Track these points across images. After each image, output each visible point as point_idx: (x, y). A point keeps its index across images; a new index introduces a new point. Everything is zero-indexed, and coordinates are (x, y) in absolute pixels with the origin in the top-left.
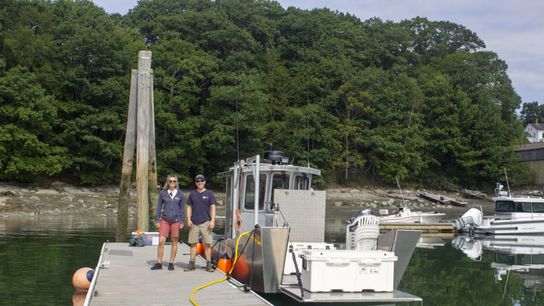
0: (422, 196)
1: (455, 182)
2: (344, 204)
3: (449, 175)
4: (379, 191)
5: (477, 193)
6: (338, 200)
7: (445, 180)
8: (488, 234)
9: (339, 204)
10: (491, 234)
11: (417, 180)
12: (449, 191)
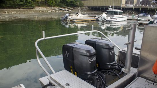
0: (59, 9)
1: (66, 5)
2: (42, 11)
3: (64, 4)
4: (48, 8)
5: (71, 8)
6: (40, 10)
7: (63, 5)
8: (109, 22)
9: (41, 11)
10: (110, 22)
11: (57, 5)
12: (64, 8)
